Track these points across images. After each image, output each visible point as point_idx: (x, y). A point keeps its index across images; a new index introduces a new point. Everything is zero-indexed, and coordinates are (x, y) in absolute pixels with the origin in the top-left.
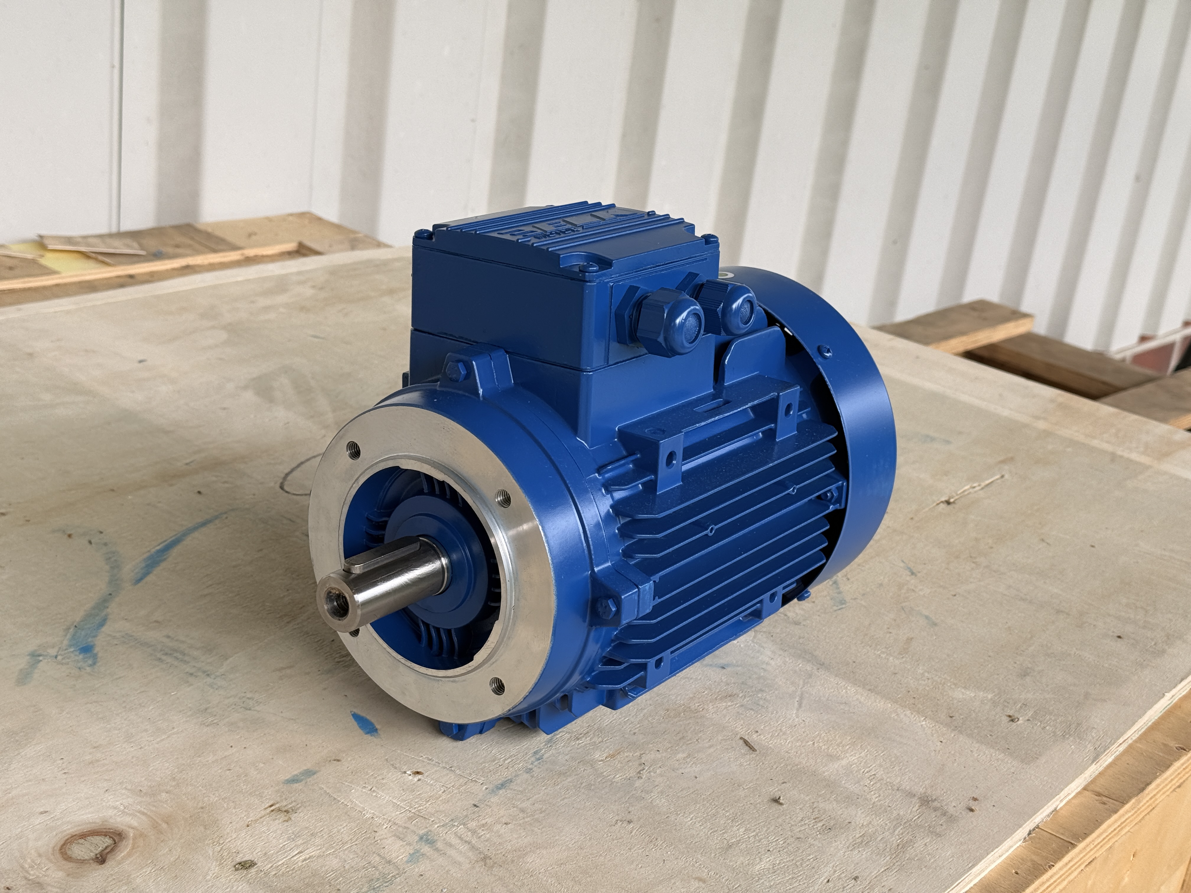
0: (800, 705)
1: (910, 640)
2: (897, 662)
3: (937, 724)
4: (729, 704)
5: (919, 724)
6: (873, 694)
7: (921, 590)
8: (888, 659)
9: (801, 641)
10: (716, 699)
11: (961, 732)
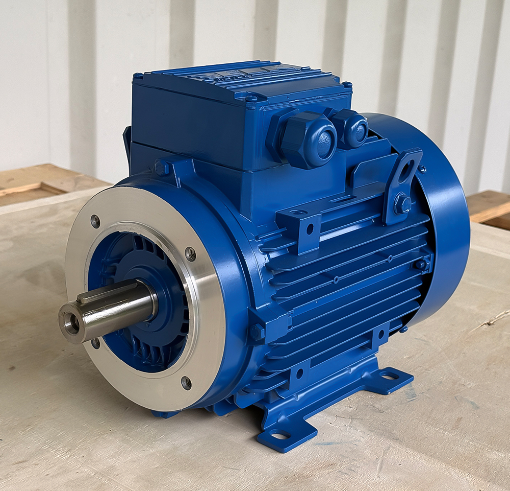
0: (381, 468)
1: (460, 419)
2: (451, 435)
3: (477, 478)
4: (330, 470)
5: (465, 479)
6: (432, 459)
7: (469, 384)
8: (444, 434)
9: (384, 424)
10: (321, 467)
11: (494, 483)
